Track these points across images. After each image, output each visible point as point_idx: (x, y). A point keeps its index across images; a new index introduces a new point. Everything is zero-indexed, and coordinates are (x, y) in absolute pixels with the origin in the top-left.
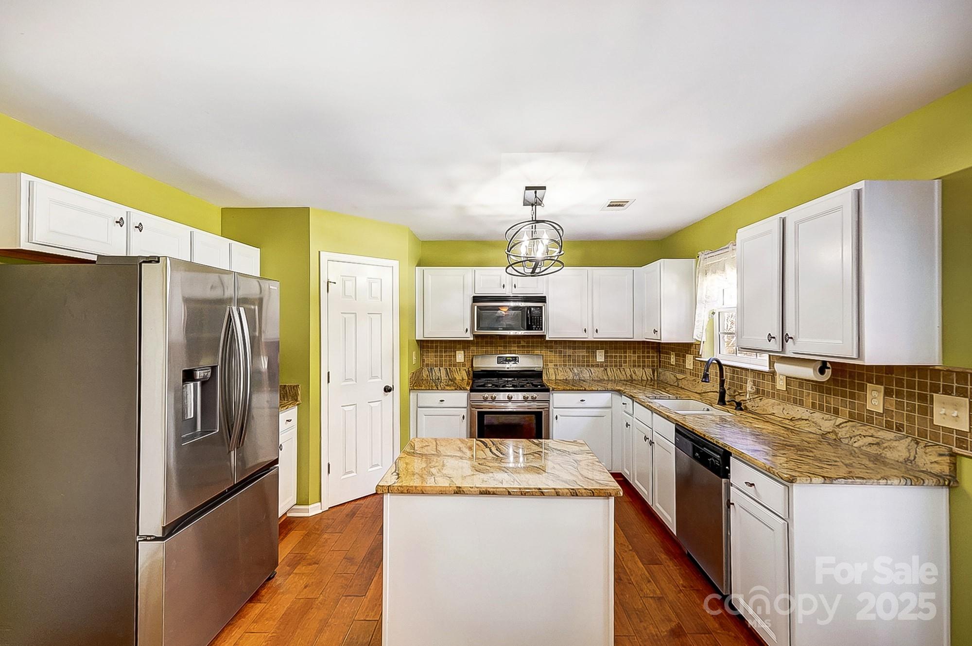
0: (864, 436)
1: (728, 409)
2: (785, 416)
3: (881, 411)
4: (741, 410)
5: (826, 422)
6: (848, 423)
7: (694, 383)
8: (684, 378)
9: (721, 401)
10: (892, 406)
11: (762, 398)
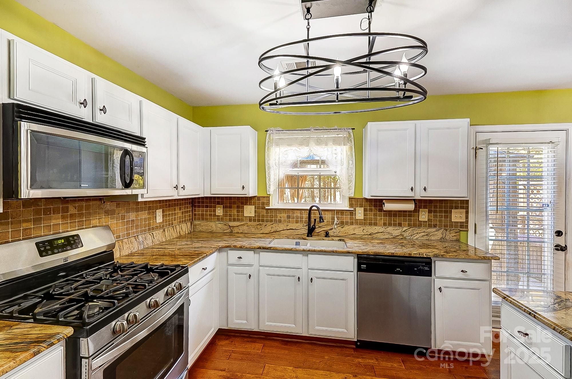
0: (420, 233)
1: (322, 238)
2: (365, 233)
3: (427, 220)
4: (329, 237)
5: (395, 231)
6: (409, 229)
7: (259, 227)
8: (242, 225)
9: (310, 234)
10: (432, 217)
11: (343, 226)
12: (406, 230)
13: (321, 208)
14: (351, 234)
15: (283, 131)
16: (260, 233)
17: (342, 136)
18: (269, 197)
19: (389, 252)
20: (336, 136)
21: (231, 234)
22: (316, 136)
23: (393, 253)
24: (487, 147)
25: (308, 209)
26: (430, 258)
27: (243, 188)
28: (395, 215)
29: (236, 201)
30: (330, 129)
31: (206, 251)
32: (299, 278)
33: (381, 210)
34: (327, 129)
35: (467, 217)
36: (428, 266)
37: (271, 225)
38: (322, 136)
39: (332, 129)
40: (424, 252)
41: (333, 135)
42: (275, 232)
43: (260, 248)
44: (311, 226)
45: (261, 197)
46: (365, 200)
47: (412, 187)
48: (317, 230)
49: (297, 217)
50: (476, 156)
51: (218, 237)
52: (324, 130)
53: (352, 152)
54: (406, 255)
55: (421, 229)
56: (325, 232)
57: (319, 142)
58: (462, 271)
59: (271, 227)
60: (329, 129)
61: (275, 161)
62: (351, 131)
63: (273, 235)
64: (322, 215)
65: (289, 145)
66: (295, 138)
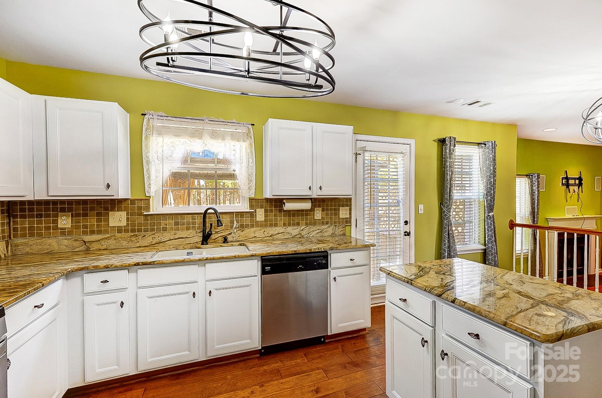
0: (315, 231)
1: (220, 244)
2: (266, 235)
3: (321, 218)
4: (228, 243)
5: (294, 231)
6: (306, 227)
7: (133, 239)
8: (106, 238)
9: (205, 242)
10: (324, 215)
11: (243, 229)
12: (303, 229)
13: (219, 211)
14: (251, 237)
15: (169, 117)
16: (136, 246)
17: (240, 131)
18: (149, 200)
19: (292, 251)
20: (235, 130)
21: (88, 251)
22: (211, 129)
23: (296, 251)
24: (363, 153)
25: (203, 213)
26: (326, 251)
27: (108, 186)
28: (294, 215)
29: (96, 206)
30: (228, 122)
31: (41, 279)
32: (194, 294)
33: (281, 210)
34: (224, 122)
35: (350, 214)
36: (325, 259)
37: (152, 235)
38: (219, 129)
39: (230, 122)
40: (322, 247)
41: (230, 129)
42: (157, 244)
43: (137, 264)
44: (207, 232)
45: (137, 200)
46: (265, 201)
47: (310, 186)
48: (213, 237)
49: (188, 224)
50: (356, 161)
51: (65, 258)
52: (220, 122)
53: (252, 150)
54: (307, 252)
55: (316, 227)
56: (222, 238)
57: (214, 135)
58: (351, 260)
59: (153, 238)
60: (226, 122)
61: (157, 154)
62: (251, 126)
63: (155, 247)
64: (220, 218)
65: (177, 136)
66: (185, 128)
